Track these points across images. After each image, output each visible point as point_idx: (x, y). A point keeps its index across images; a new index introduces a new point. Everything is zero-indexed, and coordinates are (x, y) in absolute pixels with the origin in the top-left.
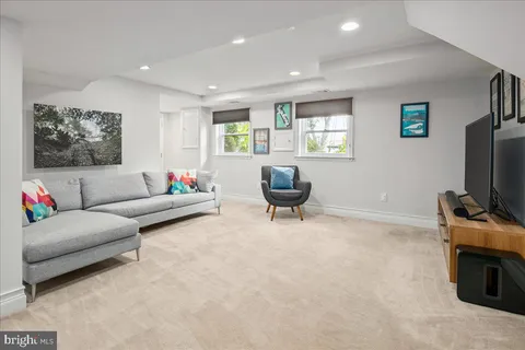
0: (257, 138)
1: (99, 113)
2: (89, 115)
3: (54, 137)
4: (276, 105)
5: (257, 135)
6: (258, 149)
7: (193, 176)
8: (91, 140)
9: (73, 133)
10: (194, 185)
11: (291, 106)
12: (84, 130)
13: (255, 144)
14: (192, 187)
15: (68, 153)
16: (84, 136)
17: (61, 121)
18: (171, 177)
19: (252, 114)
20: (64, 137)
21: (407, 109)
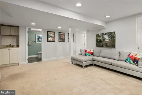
1: (108, 33)
2: (106, 34)
3: (99, 40)
8: (106, 41)
9: (102, 39)
12: (104, 38)
15: (101, 44)
16: (104, 40)
17: (100, 37)
18: (129, 55)
20: (101, 40)
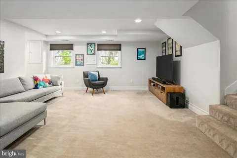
0: (78, 59)
4: (88, 44)
5: (78, 57)
6: (78, 63)
7: (49, 78)
10: (50, 82)
11: (95, 45)
13: (76, 61)
14: (50, 84)
18: (36, 79)
19: (75, 47)
21: (139, 50)
